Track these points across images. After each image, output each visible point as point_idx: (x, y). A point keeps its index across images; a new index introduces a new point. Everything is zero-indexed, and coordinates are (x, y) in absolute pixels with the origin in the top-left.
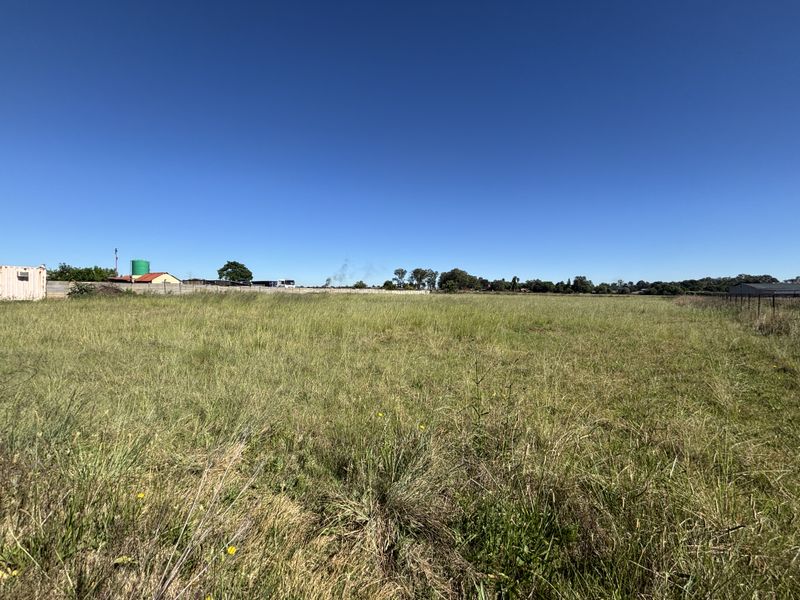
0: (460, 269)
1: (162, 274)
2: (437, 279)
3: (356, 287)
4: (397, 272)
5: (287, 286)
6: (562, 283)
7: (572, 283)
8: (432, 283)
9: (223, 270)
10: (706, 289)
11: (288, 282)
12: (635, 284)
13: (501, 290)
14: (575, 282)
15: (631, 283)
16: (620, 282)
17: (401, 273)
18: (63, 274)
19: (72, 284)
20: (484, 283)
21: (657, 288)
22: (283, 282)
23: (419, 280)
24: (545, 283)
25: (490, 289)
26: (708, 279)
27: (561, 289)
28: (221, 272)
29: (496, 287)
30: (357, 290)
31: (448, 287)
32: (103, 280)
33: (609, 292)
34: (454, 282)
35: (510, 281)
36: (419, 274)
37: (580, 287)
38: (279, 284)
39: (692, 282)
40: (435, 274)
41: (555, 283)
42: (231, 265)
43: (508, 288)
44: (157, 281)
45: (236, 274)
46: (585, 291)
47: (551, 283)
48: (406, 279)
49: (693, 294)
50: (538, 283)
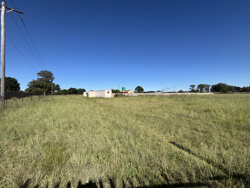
1: (130, 90)
2: (210, 88)
3: (180, 92)
4: (191, 86)
5: (158, 93)
8: (207, 89)
9: (136, 88)
11: (159, 91)
17: (193, 86)
18: (113, 91)
19: (115, 94)
20: (238, 88)
22: (157, 91)
25: (242, 91)
28: (136, 89)
29: (246, 90)
30: (180, 94)
34: (219, 89)
36: (201, 87)
38: (156, 92)
40: (209, 86)
42: (138, 87)
44: (129, 92)
45: (139, 90)
48: (195, 88)
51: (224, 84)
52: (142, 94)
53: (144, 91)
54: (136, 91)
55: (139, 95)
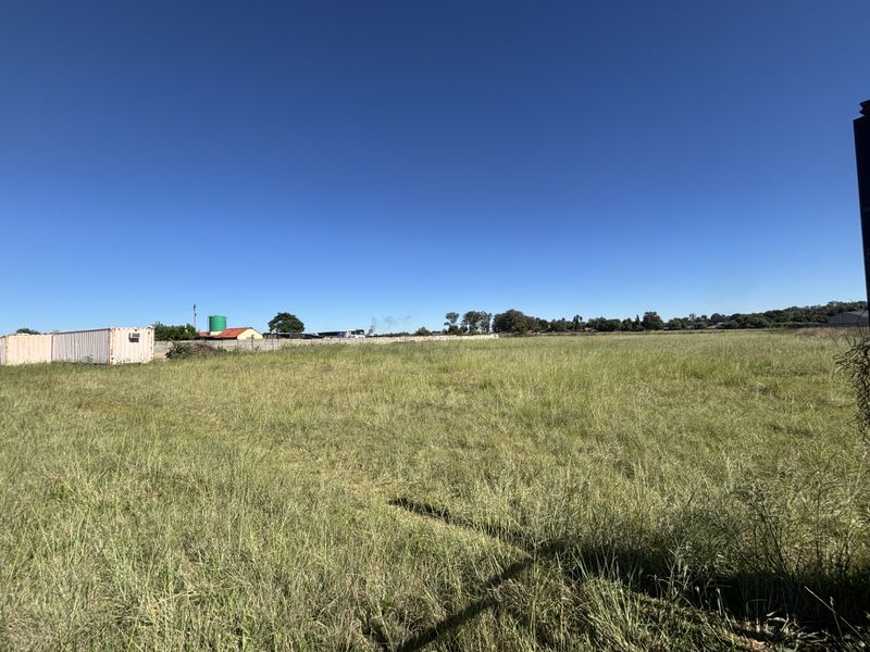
0: (516, 309)
1: (245, 329)
2: (492, 322)
3: (419, 333)
4: (449, 316)
5: (357, 336)
6: (629, 320)
7: (641, 320)
8: (485, 326)
9: (273, 322)
10: (794, 320)
11: (358, 332)
12: (709, 317)
13: (562, 331)
14: (645, 318)
15: (704, 317)
16: (692, 316)
17: (452, 317)
20: (543, 324)
21: (738, 321)
22: (353, 333)
23: (473, 323)
24: (611, 321)
25: (550, 330)
26: (794, 309)
27: (630, 327)
28: (271, 324)
29: (556, 328)
30: (421, 338)
31: (518, 330)
32: (196, 339)
33: (683, 327)
34: (509, 324)
35: (571, 320)
36: (472, 317)
37: (651, 323)
38: (347, 335)
39: (777, 312)
40: (489, 317)
41: (622, 320)
42: (281, 317)
43: (570, 328)
44: (241, 337)
45: (287, 326)
46: (657, 329)
47: (618, 321)
48: (459, 323)
49: (779, 326)
50: (602, 321)
51: (518, 313)
52: (297, 342)
53: (305, 332)
54: (274, 331)
55: (284, 348)
